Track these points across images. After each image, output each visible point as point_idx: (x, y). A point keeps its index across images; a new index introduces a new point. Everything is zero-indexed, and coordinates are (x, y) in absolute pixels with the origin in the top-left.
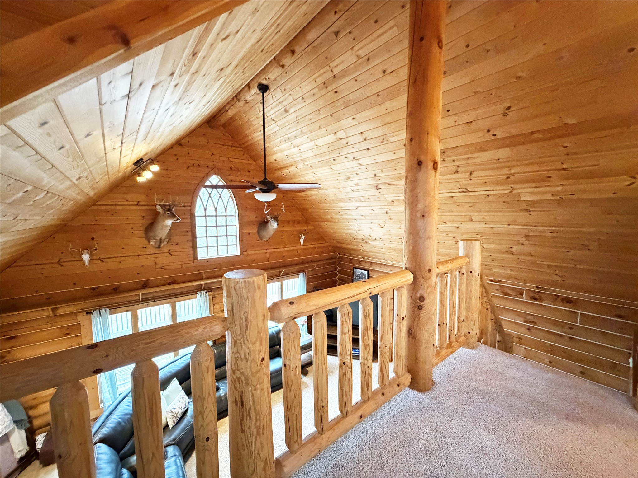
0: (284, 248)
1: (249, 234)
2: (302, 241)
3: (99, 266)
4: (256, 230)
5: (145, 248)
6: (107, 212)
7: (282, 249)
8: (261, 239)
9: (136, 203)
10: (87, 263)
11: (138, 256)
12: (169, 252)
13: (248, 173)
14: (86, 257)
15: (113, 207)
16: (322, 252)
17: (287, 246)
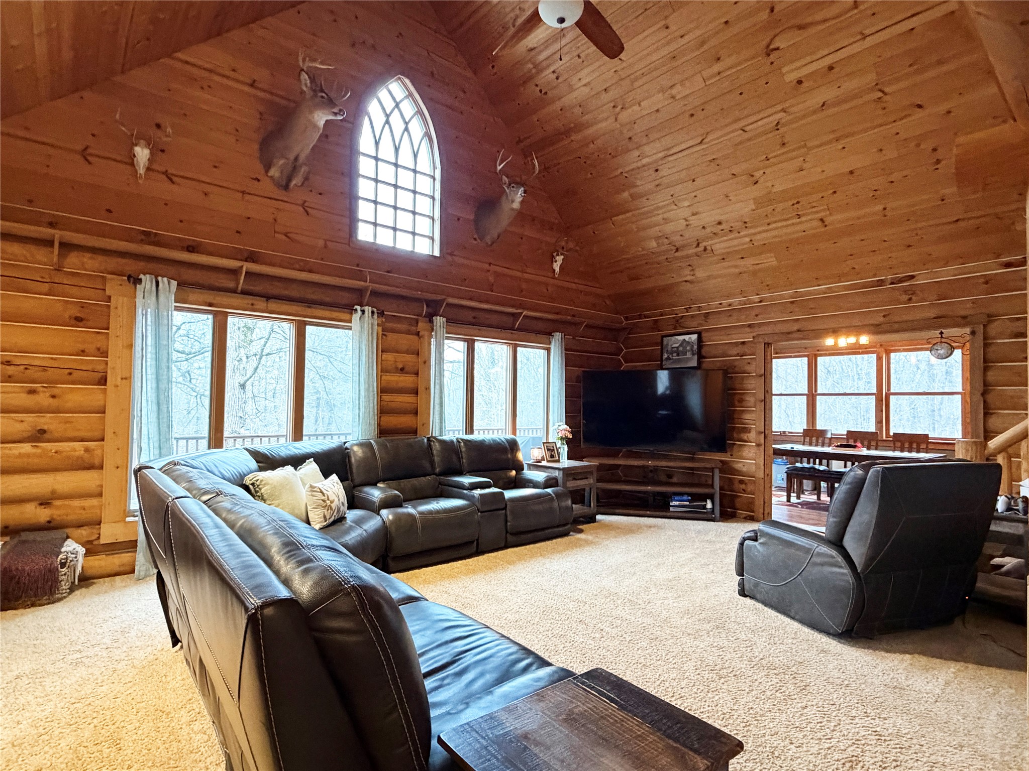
0: (523, 272)
1: (459, 220)
2: (557, 267)
3: (162, 188)
4: (472, 217)
5: (259, 180)
6: (192, 79)
7: (519, 274)
8: (482, 238)
9: (250, 81)
10: (142, 171)
11: (243, 192)
12: (303, 205)
13: (462, 95)
14: (142, 154)
15: (205, 74)
16: (593, 306)
17: (529, 270)
